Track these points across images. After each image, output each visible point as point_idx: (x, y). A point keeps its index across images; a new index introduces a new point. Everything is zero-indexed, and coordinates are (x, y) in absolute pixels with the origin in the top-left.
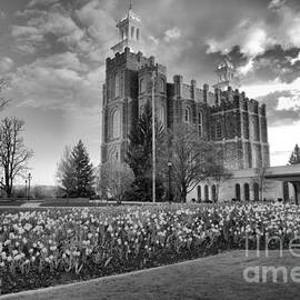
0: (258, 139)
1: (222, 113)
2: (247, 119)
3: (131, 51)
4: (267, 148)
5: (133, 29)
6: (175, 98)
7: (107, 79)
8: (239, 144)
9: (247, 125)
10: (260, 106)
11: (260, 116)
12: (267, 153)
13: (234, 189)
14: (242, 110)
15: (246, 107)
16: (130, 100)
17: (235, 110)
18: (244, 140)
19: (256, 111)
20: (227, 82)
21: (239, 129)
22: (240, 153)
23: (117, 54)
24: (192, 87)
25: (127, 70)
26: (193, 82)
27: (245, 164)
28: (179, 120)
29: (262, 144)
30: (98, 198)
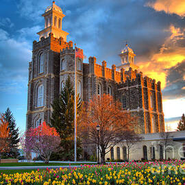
0: (155, 110)
1: (127, 88)
2: (146, 93)
3: (54, 36)
4: (162, 116)
5: (55, 19)
6: (90, 75)
7: (34, 58)
8: (141, 113)
9: (147, 98)
10: (156, 83)
11: (156, 91)
12: (162, 120)
13: (142, 150)
14: (143, 86)
15: (145, 84)
16: (53, 76)
17: (137, 86)
18: (145, 110)
19: (153, 87)
20: (129, 64)
21: (141, 101)
22: (142, 121)
23: (43, 38)
24: (103, 67)
25: (51, 51)
26: (104, 63)
27: (146, 130)
28: (93, 93)
29: (159, 113)
30: (23, 158)
